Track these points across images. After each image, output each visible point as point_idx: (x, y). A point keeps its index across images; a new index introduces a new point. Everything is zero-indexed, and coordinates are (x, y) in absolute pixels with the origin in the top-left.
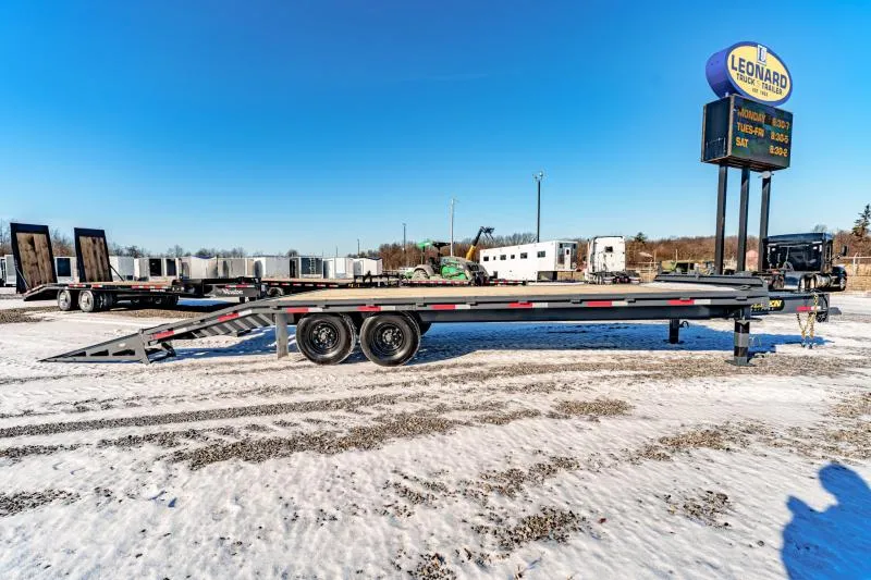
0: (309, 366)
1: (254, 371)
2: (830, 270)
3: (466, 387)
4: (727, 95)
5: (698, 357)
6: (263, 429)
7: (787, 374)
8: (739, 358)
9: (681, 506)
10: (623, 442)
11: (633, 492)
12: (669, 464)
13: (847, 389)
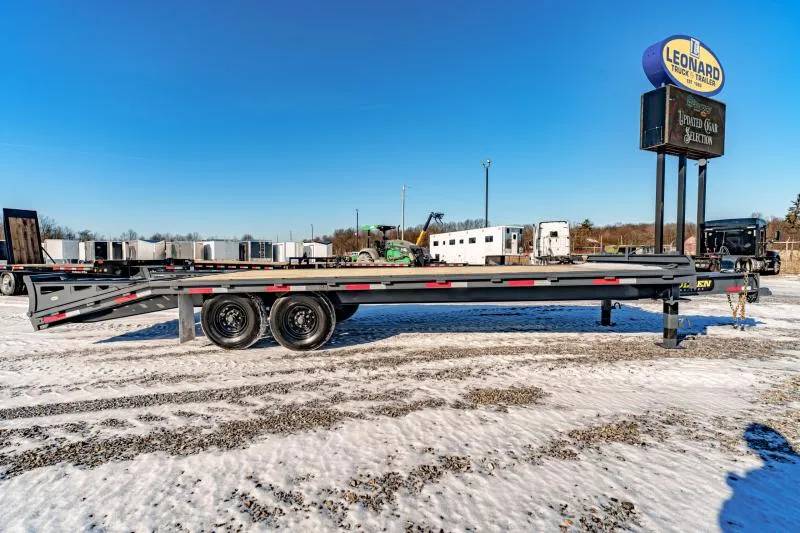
0: (214, 351)
1: (151, 357)
2: (764, 255)
3: (374, 373)
4: (663, 85)
5: (628, 340)
6: (123, 424)
7: (716, 357)
8: (668, 340)
9: (576, 520)
10: (527, 437)
11: (525, 501)
12: (573, 464)
13: (778, 373)
